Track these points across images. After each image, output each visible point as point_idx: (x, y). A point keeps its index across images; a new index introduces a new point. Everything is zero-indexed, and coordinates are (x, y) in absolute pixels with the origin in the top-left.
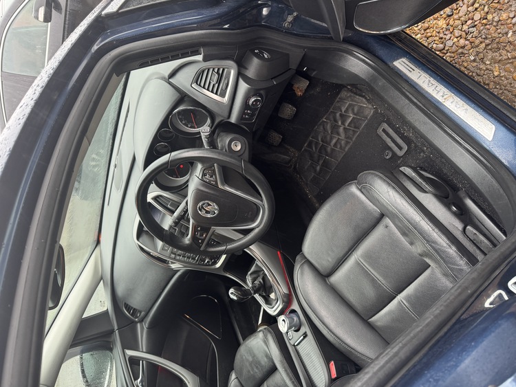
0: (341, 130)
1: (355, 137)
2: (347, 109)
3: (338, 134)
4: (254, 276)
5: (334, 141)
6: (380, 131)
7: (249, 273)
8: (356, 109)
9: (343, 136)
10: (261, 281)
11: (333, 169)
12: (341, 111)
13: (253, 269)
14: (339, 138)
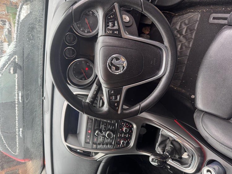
0: (182, 38)
1: (194, 35)
2: (181, 25)
3: (180, 41)
4: (162, 146)
5: (179, 47)
6: (211, 20)
7: (157, 144)
8: (187, 22)
9: (184, 41)
10: (171, 145)
11: (186, 62)
12: (177, 29)
13: (160, 139)
14: (182, 44)
